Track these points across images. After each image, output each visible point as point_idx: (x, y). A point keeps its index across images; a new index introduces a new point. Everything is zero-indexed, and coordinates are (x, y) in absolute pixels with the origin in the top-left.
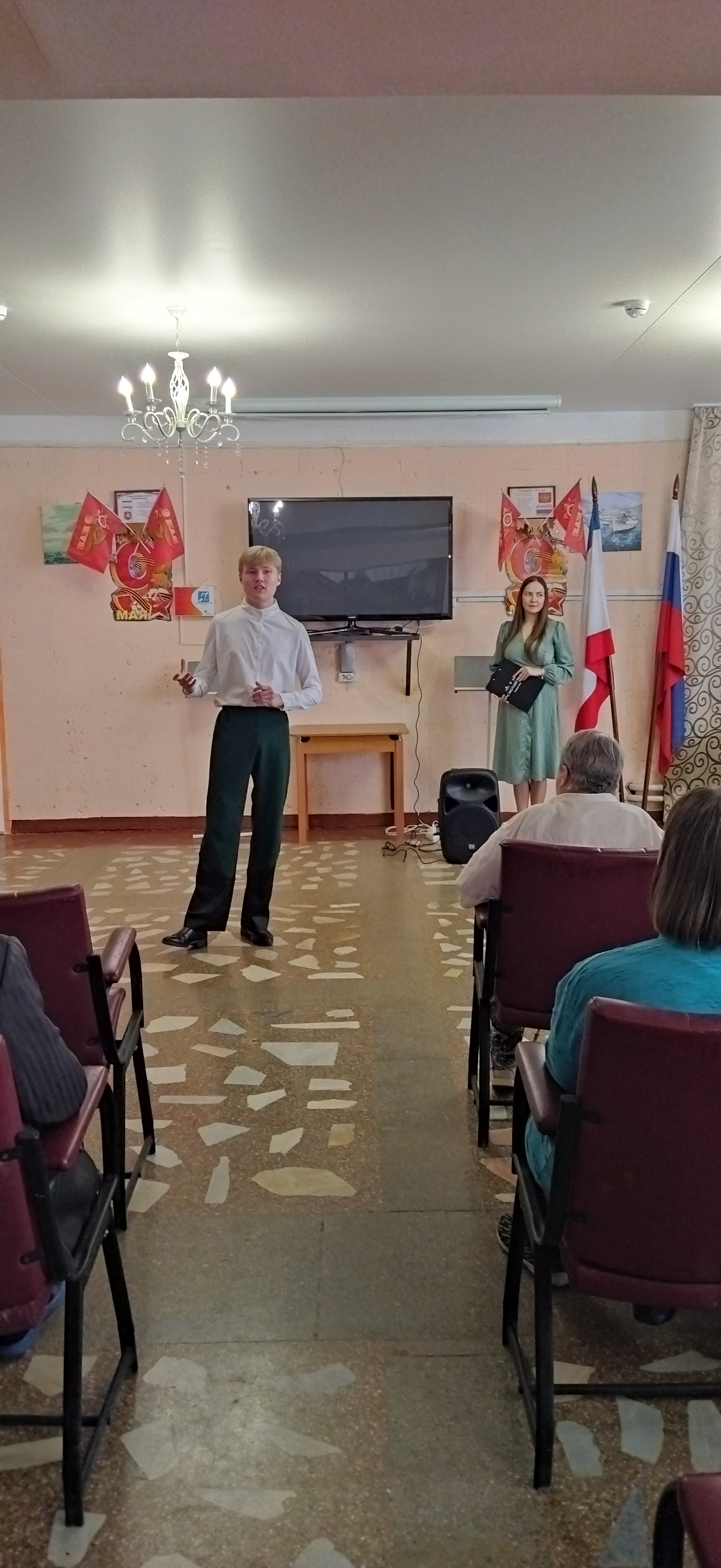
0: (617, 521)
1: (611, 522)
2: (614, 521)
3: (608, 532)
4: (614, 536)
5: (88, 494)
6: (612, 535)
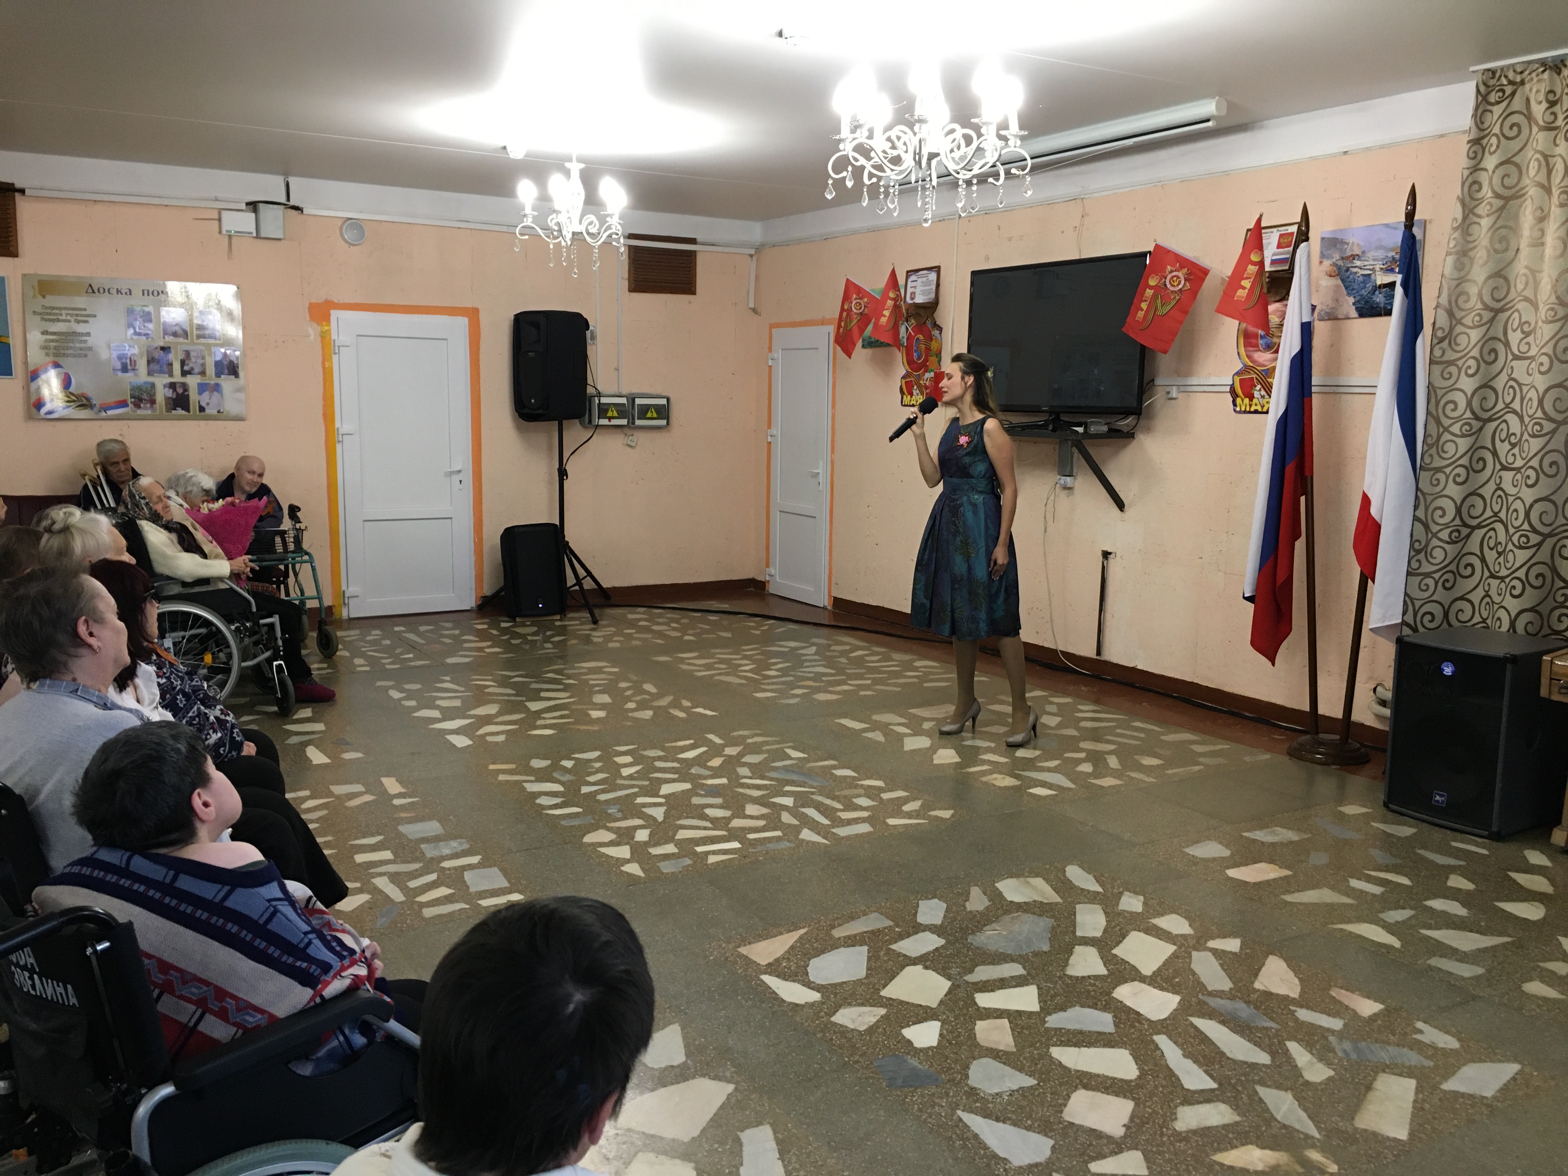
0: (1382, 269)
1: (1373, 270)
2: (1378, 269)
3: (1369, 286)
4: (1377, 292)
5: (847, 280)
6: (1375, 291)
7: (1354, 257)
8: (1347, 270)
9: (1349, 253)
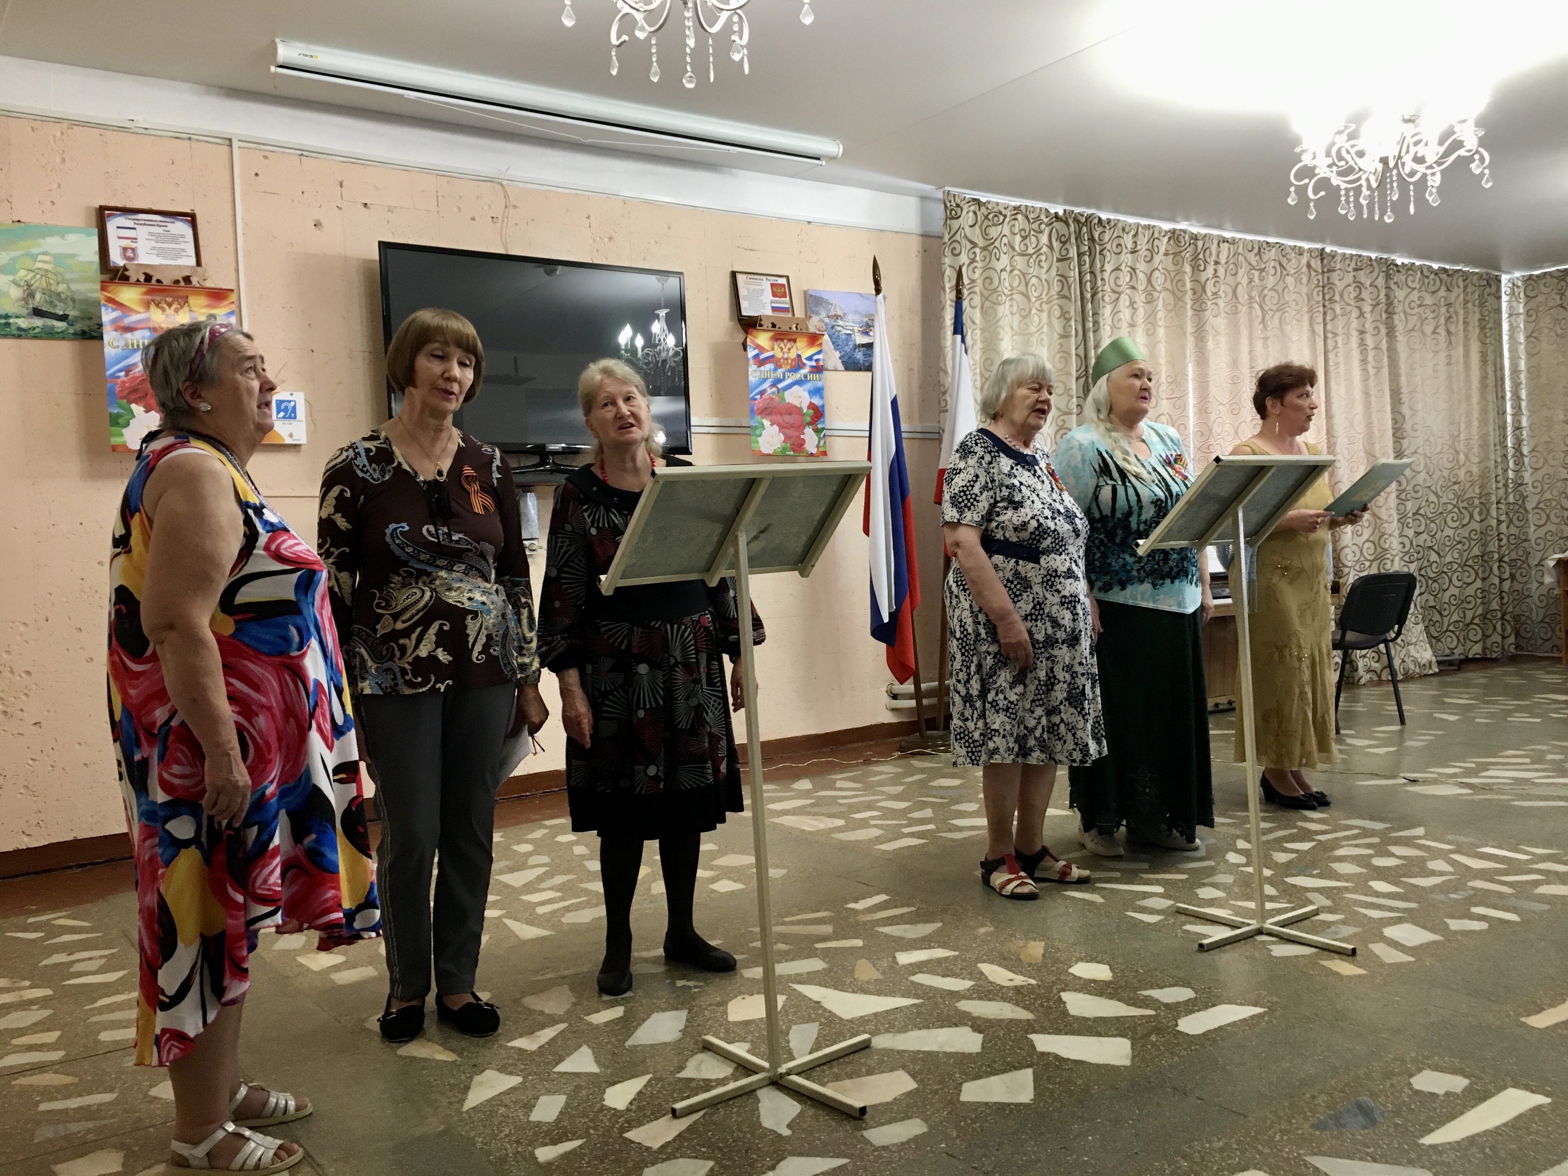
0: (859, 331)
1: (853, 330)
2: (856, 330)
7: (837, 317)
8: (833, 327)
9: (832, 313)
